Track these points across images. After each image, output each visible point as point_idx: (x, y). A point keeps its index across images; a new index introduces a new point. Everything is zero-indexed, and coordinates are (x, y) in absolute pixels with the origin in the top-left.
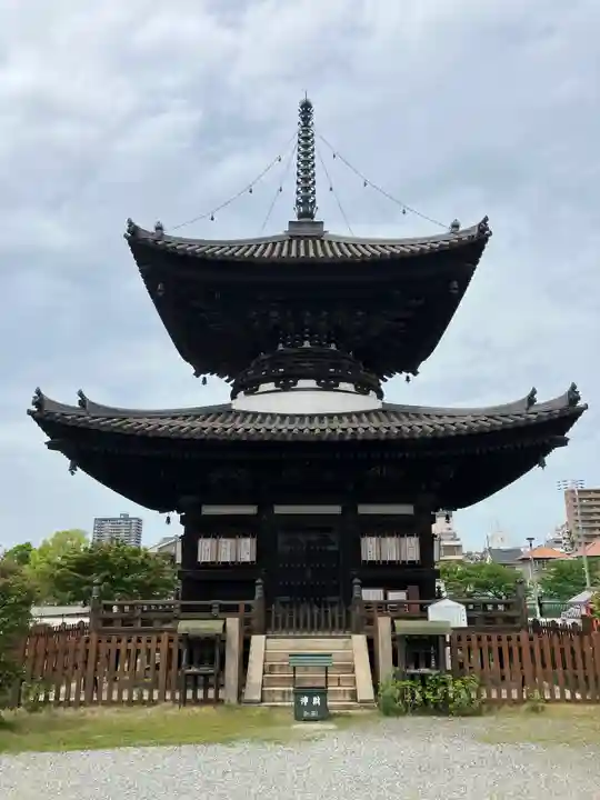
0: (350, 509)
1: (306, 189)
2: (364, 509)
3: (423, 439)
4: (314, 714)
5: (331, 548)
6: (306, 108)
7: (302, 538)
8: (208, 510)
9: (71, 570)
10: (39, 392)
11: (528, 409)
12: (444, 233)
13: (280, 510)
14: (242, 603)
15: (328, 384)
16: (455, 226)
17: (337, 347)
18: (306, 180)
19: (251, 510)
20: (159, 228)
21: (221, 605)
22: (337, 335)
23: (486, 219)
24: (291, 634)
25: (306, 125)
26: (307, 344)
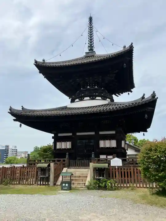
0: (97, 133)
1: (91, 42)
2: (101, 133)
3: (107, 112)
4: (66, 188)
5: (91, 144)
6: (91, 19)
7: (84, 141)
8: (60, 135)
9: (42, 152)
10: (10, 107)
11: (142, 100)
12: (122, 49)
13: (78, 134)
14: (62, 159)
15: (93, 98)
16: (125, 47)
17: (98, 87)
18: (91, 40)
19: (71, 134)
20: (44, 60)
21: (58, 160)
22: (98, 84)
23: (132, 43)
24: (76, 168)
25: (90, 24)
26: (88, 87)
